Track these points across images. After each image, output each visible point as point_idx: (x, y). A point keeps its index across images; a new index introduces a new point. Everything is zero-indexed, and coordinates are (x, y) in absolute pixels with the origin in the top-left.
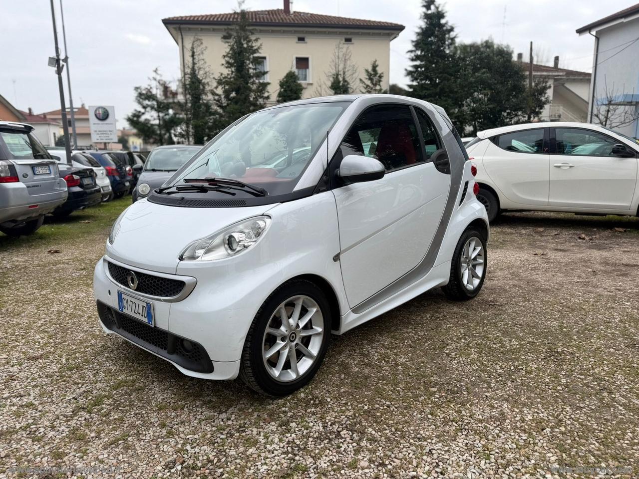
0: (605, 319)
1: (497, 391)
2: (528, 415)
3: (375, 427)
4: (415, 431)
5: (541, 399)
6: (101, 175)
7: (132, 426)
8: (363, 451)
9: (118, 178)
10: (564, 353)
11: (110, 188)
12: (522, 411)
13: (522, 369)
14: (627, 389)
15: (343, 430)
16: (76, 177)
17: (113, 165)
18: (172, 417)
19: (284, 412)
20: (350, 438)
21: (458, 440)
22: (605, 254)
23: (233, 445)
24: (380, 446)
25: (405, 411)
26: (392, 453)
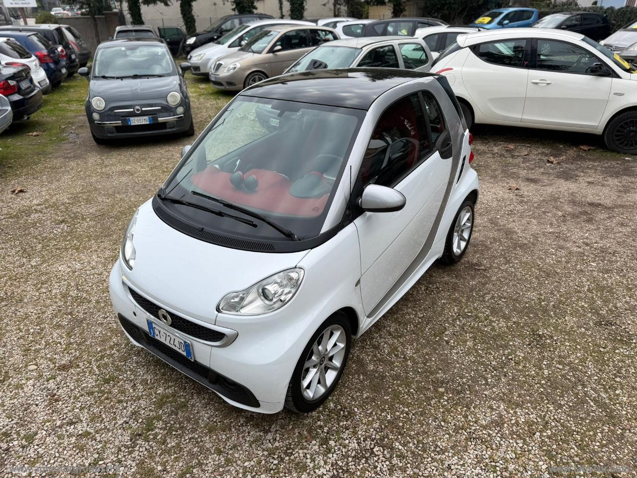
0: (576, 287)
1: (494, 389)
2: (521, 417)
3: (400, 440)
4: (433, 441)
5: (530, 397)
6: (34, 67)
7: (191, 454)
8: (395, 470)
9: (52, 66)
10: (545, 337)
11: (48, 81)
12: (515, 413)
13: (512, 359)
14: (596, 380)
15: (375, 446)
16: (12, 83)
17: (42, 49)
18: (224, 440)
19: (321, 427)
20: (382, 455)
21: (469, 451)
22: (571, 186)
23: (287, 471)
24: (409, 463)
25: (422, 418)
26: (420, 471)
